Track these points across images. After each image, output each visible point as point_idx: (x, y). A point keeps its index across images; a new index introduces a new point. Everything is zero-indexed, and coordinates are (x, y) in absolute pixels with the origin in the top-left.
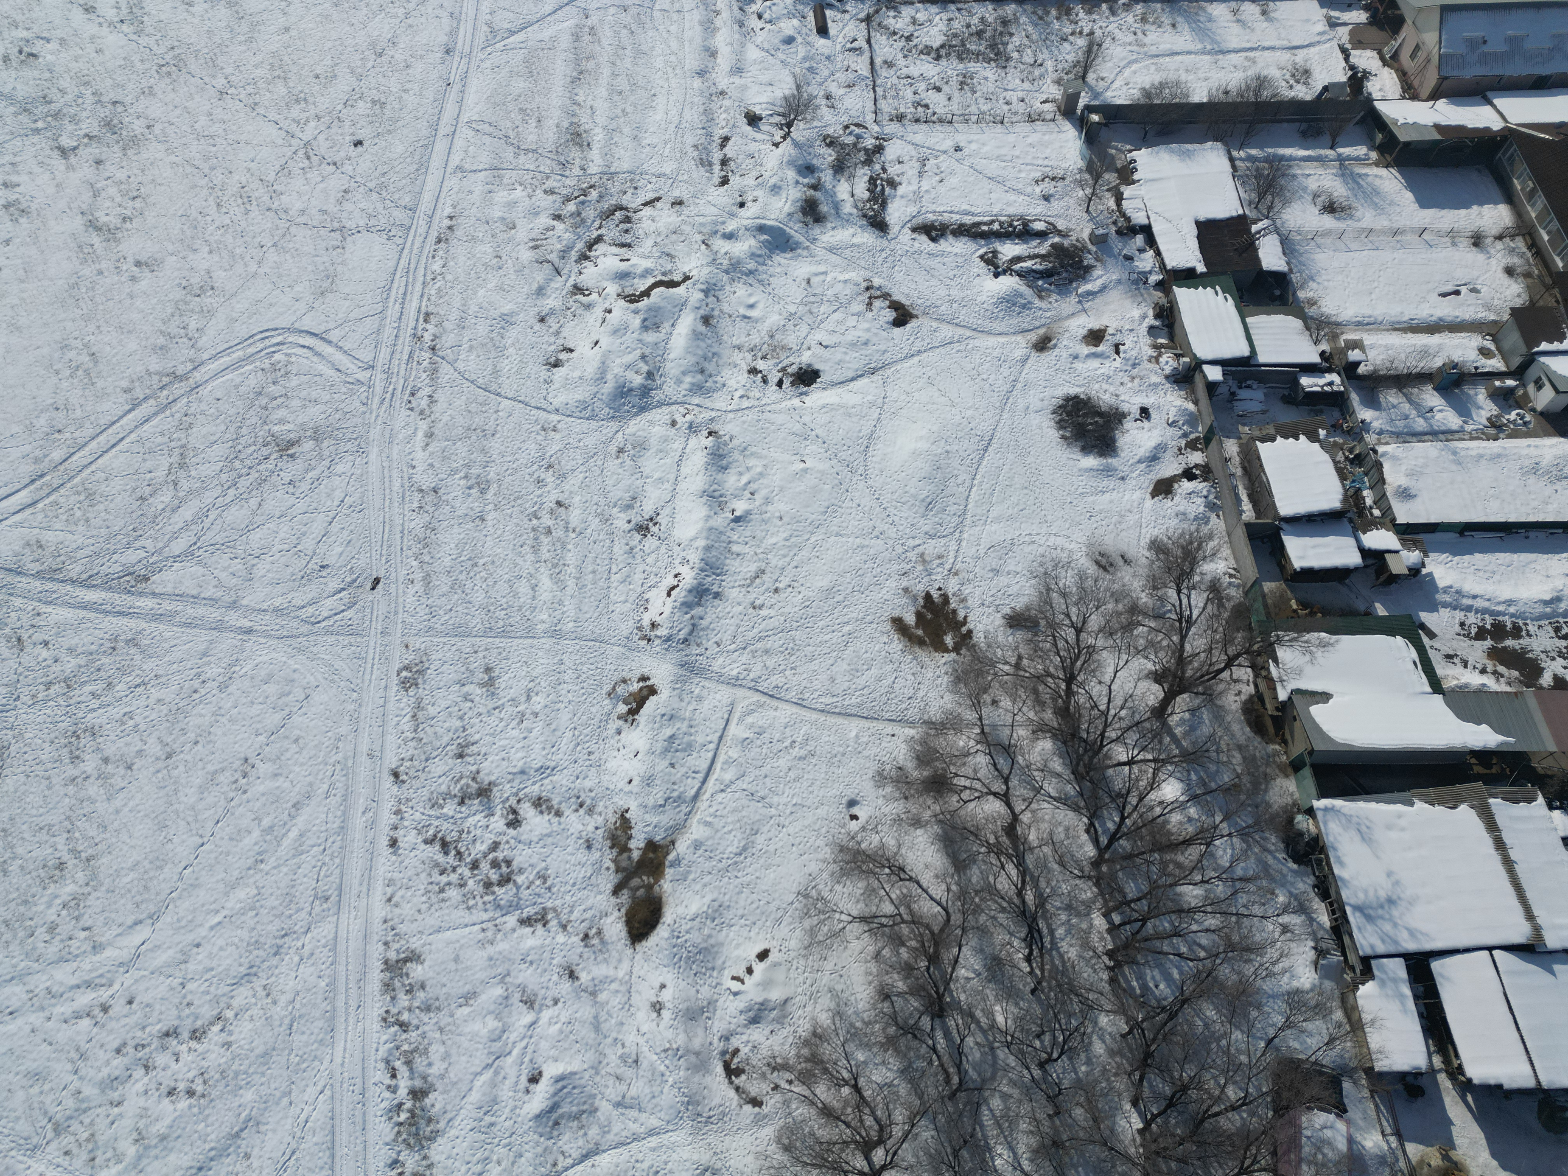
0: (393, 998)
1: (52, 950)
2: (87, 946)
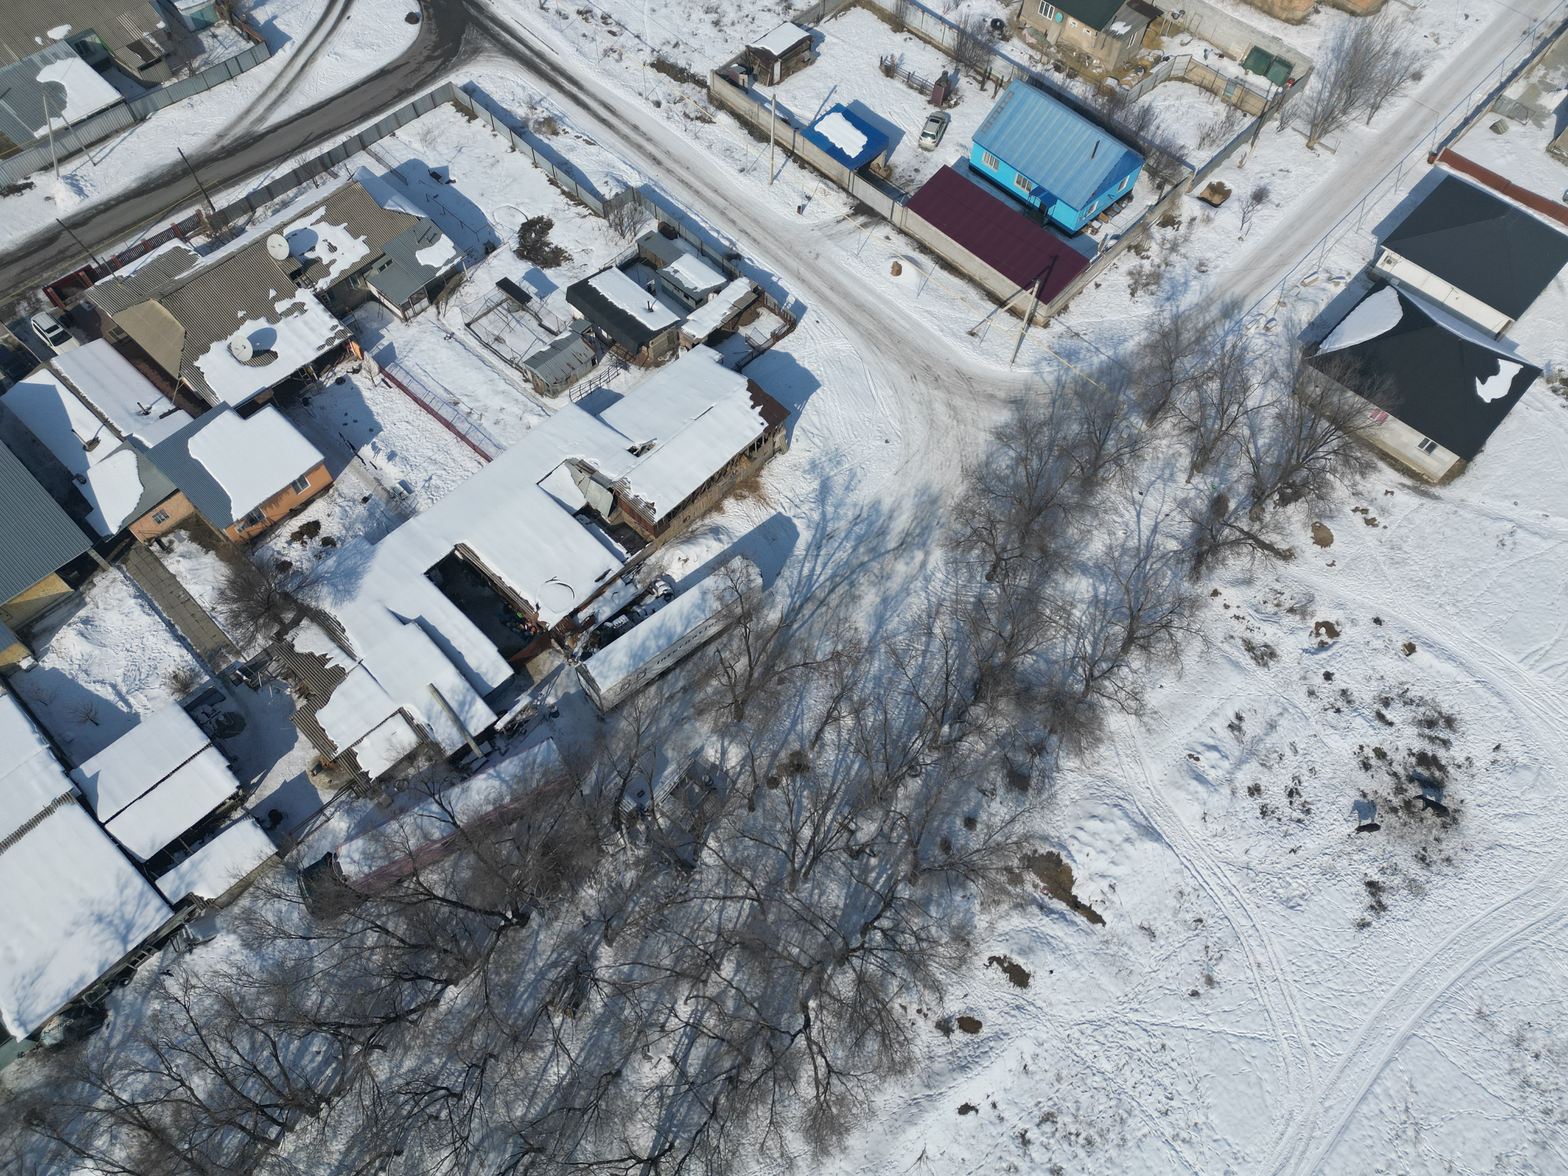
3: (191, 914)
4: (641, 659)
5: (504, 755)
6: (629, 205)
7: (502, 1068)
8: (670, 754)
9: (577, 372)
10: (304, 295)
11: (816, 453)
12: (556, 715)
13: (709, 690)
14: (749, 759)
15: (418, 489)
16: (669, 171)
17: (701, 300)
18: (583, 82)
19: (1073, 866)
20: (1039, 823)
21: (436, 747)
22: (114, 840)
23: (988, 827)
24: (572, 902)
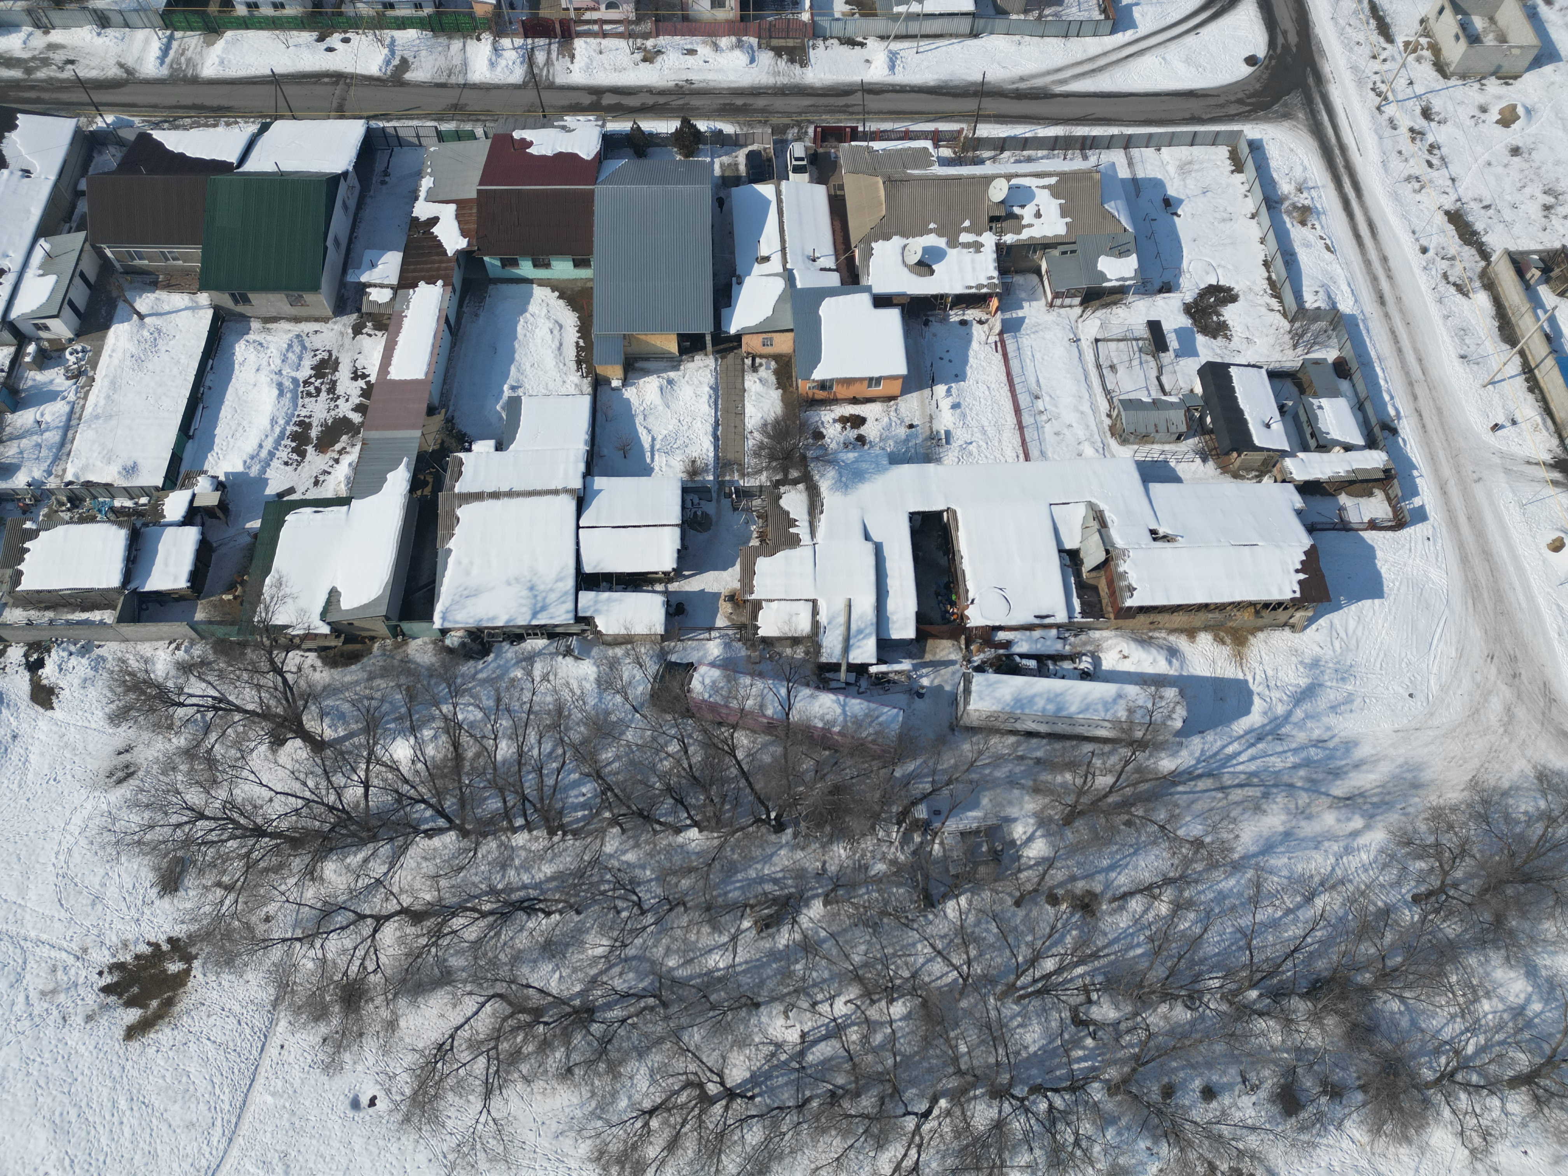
3: (584, 631)
4: (1022, 707)
5: (859, 694)
6: (1323, 324)
7: (684, 920)
8: (985, 801)
9: (1158, 436)
10: (989, 240)
11: (1327, 654)
12: (920, 696)
13: (1059, 779)
14: (1048, 863)
15: (955, 445)
16: (1387, 315)
17: (1324, 446)
18: (1365, 193)
20: (1277, 1155)
21: (818, 646)
22: (578, 544)
23: (1223, 1112)
24: (823, 846)
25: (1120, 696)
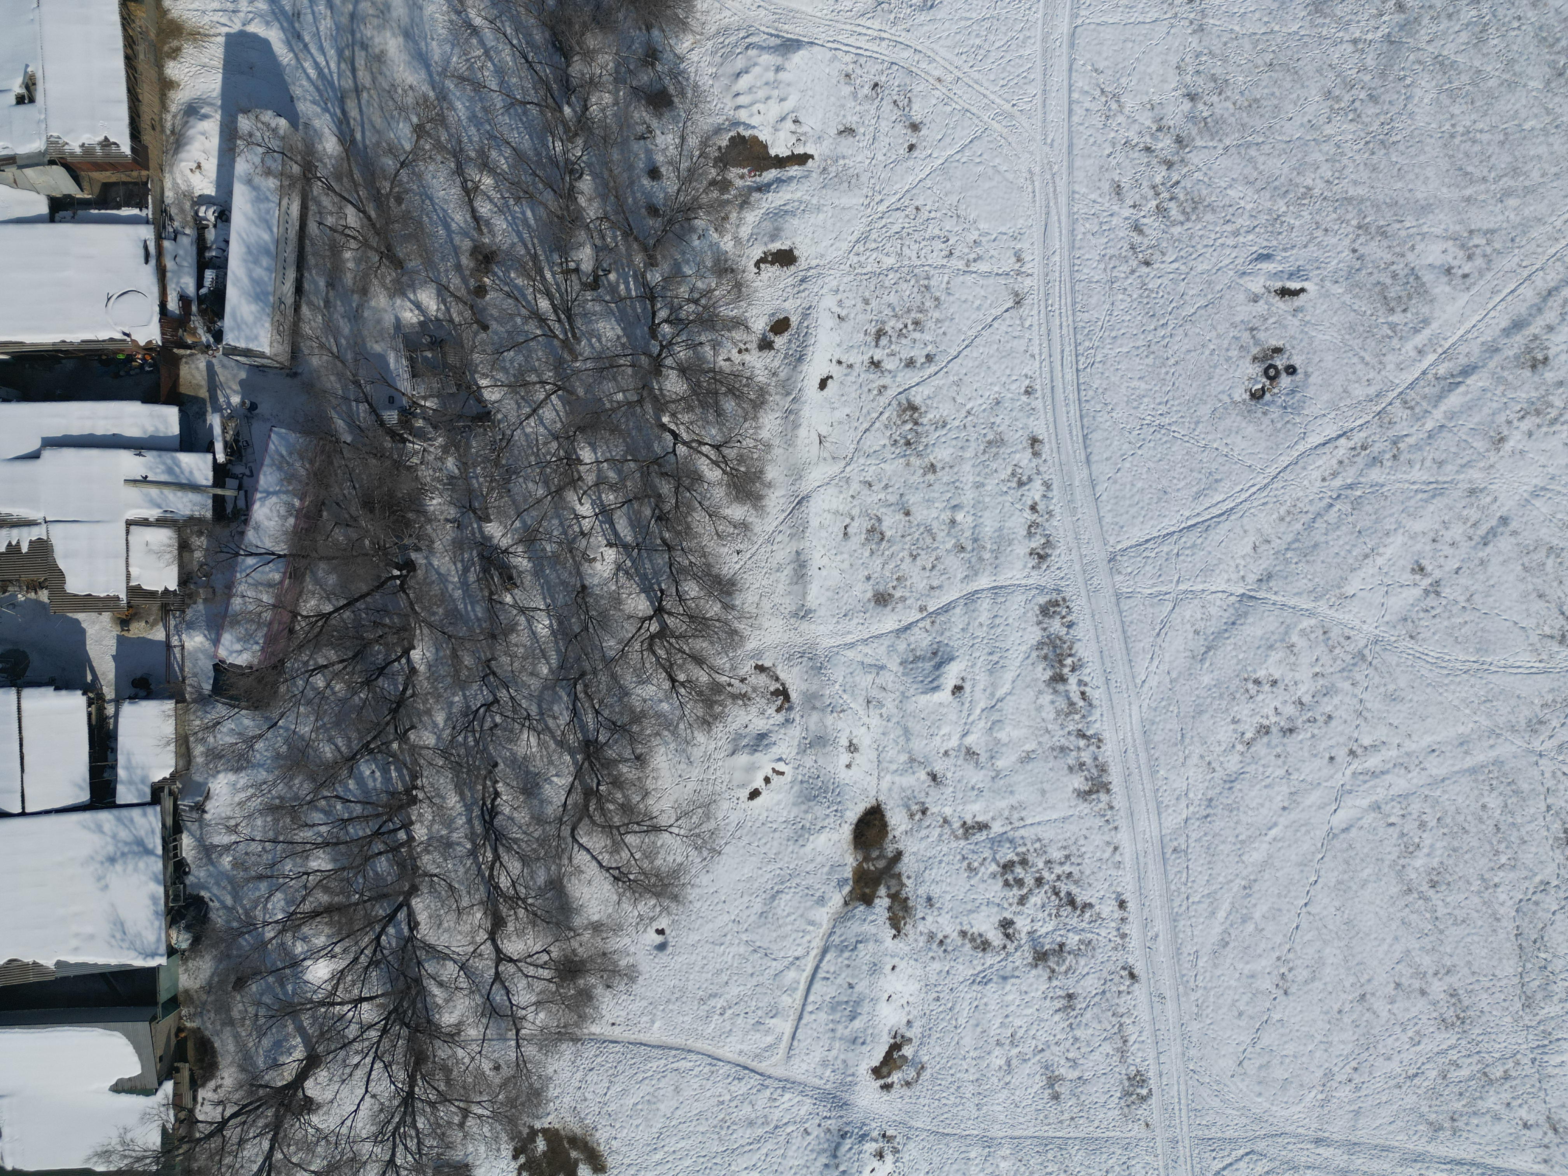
0: (1096, 759)
1: (1416, 806)
2: (1386, 809)
3: (171, 793)
4: (267, 294)
5: (253, 475)
8: (378, 348)
12: (253, 406)
13: (350, 265)
14: (443, 291)
19: (755, 132)
20: (705, 123)
21: (191, 520)
22: (46, 813)
23: (670, 163)
24: (429, 521)
25: (249, 182)
